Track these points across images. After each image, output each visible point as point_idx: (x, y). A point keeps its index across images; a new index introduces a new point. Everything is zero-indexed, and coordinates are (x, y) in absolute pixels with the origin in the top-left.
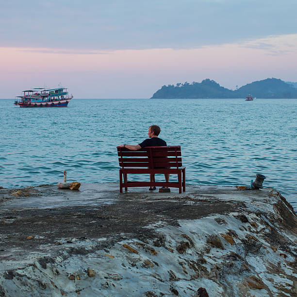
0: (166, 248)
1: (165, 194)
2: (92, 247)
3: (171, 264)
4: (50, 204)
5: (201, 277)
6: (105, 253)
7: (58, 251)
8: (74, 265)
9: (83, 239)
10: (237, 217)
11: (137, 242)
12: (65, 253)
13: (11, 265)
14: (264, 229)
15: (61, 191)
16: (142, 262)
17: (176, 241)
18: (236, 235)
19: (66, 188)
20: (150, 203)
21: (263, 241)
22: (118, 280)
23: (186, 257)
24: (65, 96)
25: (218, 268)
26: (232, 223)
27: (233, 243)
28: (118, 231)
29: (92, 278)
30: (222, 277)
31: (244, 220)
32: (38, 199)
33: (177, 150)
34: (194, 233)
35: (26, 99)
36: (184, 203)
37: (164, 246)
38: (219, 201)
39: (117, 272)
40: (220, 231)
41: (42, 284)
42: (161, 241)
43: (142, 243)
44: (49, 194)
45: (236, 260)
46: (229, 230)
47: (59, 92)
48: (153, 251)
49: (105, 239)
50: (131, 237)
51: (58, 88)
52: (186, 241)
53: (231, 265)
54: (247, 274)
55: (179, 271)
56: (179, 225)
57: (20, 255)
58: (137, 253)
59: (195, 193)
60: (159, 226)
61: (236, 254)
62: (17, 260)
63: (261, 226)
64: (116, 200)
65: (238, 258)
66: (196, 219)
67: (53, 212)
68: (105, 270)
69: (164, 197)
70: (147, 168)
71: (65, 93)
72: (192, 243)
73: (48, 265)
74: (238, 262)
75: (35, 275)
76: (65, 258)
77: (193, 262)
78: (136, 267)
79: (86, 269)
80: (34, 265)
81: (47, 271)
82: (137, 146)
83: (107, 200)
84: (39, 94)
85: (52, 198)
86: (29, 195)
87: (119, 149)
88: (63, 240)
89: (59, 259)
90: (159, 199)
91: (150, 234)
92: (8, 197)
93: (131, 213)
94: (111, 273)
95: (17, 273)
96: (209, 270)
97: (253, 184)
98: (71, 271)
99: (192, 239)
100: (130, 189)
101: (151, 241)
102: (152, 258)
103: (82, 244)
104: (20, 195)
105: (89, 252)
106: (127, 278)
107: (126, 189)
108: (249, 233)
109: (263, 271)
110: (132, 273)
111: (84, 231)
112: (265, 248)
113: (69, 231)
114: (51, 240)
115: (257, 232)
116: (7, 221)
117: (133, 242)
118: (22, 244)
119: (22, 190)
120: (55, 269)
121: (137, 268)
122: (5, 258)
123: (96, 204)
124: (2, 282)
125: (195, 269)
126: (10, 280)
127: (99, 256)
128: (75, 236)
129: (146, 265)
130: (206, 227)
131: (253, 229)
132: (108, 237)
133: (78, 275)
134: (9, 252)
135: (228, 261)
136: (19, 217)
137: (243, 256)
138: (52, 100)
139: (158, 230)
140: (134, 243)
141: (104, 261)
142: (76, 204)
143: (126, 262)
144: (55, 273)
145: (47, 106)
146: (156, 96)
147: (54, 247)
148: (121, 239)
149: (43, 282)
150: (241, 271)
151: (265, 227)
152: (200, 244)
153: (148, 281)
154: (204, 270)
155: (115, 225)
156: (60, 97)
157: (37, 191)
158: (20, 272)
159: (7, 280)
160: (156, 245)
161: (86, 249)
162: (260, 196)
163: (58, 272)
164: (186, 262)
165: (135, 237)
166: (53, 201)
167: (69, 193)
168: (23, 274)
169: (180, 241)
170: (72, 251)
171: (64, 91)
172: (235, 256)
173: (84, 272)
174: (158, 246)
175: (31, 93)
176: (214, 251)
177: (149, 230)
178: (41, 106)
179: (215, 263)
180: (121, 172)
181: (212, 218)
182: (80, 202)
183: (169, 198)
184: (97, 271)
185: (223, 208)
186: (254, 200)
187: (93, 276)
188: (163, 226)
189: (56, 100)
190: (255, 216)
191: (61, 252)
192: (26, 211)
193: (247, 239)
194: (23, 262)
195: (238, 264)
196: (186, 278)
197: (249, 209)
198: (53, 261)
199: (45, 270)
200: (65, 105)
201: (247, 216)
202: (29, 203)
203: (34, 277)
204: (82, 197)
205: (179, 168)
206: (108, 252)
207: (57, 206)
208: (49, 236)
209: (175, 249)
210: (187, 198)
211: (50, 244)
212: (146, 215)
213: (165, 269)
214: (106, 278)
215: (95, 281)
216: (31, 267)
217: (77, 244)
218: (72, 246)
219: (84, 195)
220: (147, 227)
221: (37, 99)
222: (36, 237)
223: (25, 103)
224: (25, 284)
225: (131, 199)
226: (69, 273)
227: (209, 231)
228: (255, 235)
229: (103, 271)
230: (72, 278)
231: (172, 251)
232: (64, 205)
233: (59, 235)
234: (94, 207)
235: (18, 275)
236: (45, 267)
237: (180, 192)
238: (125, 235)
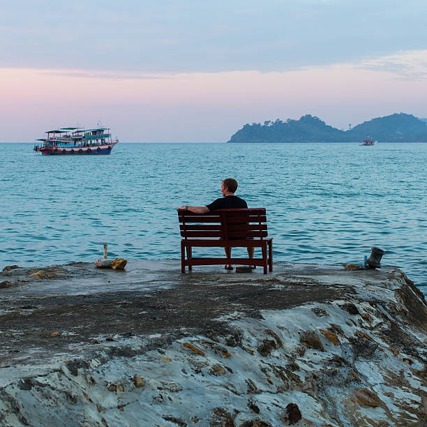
0: (244, 349)
1: (244, 275)
2: (142, 347)
3: (250, 370)
4: (85, 288)
5: (292, 389)
6: (159, 354)
7: (93, 352)
8: (116, 371)
9: (129, 335)
10: (343, 307)
11: (203, 340)
12: (104, 355)
13: (28, 370)
14: (381, 323)
15: (100, 271)
16: (209, 367)
17: (258, 339)
18: (341, 332)
19: (107, 267)
20: (223, 288)
21: (379, 341)
22: (177, 391)
23: (271, 361)
24: (107, 140)
25: (315, 377)
26: (335, 316)
27: (336, 342)
28: (177, 325)
29: (140, 390)
30: (321, 389)
31: (353, 310)
32: (67, 283)
33: (260, 214)
34: (282, 328)
35: (51, 143)
36: (270, 287)
37: (240, 345)
38: (318, 285)
39: (175, 381)
40: (319, 326)
41: (71, 397)
42: (236, 340)
43: (210, 341)
44: (82, 276)
45: (340, 366)
46: (332, 325)
47: (98, 133)
48: (225, 352)
49: (159, 336)
50: (195, 334)
51: (96, 128)
52: (271, 338)
53: (334, 374)
54: (357, 386)
55: (260, 380)
56: (262, 318)
57: (42, 357)
58: (203, 355)
59: (286, 274)
60: (235, 319)
61: (341, 358)
62: (38, 364)
63: (377, 320)
64: (176, 283)
65: (343, 364)
66: (285, 308)
67: (87, 299)
68: (159, 377)
69: (243, 279)
70: (218, 238)
71: (107, 136)
72: (279, 342)
73: (80, 370)
74: (344, 369)
75: (61, 384)
76: (103, 361)
77: (280, 367)
78: (201, 374)
79: (132, 377)
80: (60, 371)
81: (79, 379)
82: (204, 208)
83: (163, 283)
84: (69, 136)
85: (87, 280)
86: (55, 277)
87: (181, 212)
88: (101, 337)
89: (95, 363)
90: (235, 282)
91: (222, 329)
92: (25, 279)
93: (197, 300)
94: (166, 382)
95: (37, 382)
96: (303, 379)
97: (367, 261)
98: (111, 379)
99: (279, 336)
100: (196, 268)
101: (222, 339)
102: (224, 363)
103: (127, 342)
104: (42, 278)
105: (136, 353)
106: (189, 389)
107: (190, 269)
108: (359, 329)
109: (378, 382)
110: (195, 382)
111: (131, 325)
112: (382, 350)
113: (110, 325)
114: (84, 336)
115: (372, 329)
116: (23, 312)
117: (197, 340)
118: (44, 343)
119: (44, 269)
120: (89, 376)
121: (203, 375)
122: (20, 362)
123: (148, 289)
124: (16, 393)
125: (284, 378)
126: (28, 392)
127: (150, 359)
128: (118, 331)
129: (215, 371)
130: (300, 320)
131: (366, 324)
132: (163, 333)
133: (122, 385)
134: (26, 353)
135: (329, 368)
136: (40, 307)
137: (351, 361)
138: (88, 145)
139: (233, 324)
140: (198, 342)
141: (157, 365)
142: (120, 288)
143: (188, 367)
144: (89, 381)
145: (80, 153)
146: (235, 139)
147: (89, 346)
148: (181, 335)
149: (73, 394)
150: (347, 382)
151: (382, 321)
152: (291, 343)
153: (217, 393)
154: (296, 379)
155: (174, 316)
156: (100, 141)
157: (66, 271)
158: (40, 380)
159: (23, 391)
160: (230, 344)
161: (133, 349)
162: (377, 278)
163: (93, 380)
164: (270, 368)
165: (200, 334)
166: (88, 285)
167: (110, 274)
168: (45, 382)
169: (263, 338)
170: (114, 352)
171: (105, 132)
172: (339, 361)
173: (129, 381)
174: (232, 346)
175: (57, 135)
176: (310, 354)
177: (220, 324)
178: (72, 153)
179: (312, 370)
180: (184, 243)
181: (308, 307)
182: (126, 286)
183: (249, 281)
184: (147, 379)
185: (324, 294)
186: (368, 284)
187: (141, 386)
188: (240, 318)
189: (94, 145)
190: (368, 306)
191: (97, 352)
192: (51, 298)
193: (356, 337)
194: (45, 367)
195: (344, 371)
196: (270, 390)
197: (360, 296)
198: (87, 366)
199: (75, 378)
200: (108, 151)
201: (357, 305)
202: (55, 287)
203: (59, 387)
204: (129, 280)
205: (264, 238)
206: (163, 353)
207: (93, 291)
208: (82, 332)
209: (255, 350)
210: (275, 281)
211: (82, 343)
212: (217, 304)
213: (241, 378)
214: (159, 388)
215: (144, 393)
216: (56, 374)
217: (120, 342)
218: (113, 344)
219: (131, 277)
220: (217, 320)
221: (66, 143)
222: (64, 333)
223: (49, 149)
224: (47, 397)
225: (196, 282)
226: (109, 381)
227: (303, 326)
228: (368, 332)
229: (155, 379)
230: (113, 388)
231: (252, 353)
232: (104, 290)
233: (96, 331)
234: (145, 293)
235: (39, 384)
236: (75, 373)
237: (265, 273)
238: (187, 330)
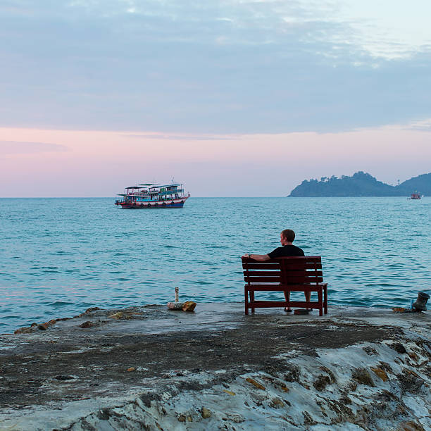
0: (301, 384)
1: (301, 316)
2: (208, 382)
3: (306, 403)
4: (158, 328)
5: (345, 422)
6: (225, 388)
7: (165, 386)
8: (185, 403)
9: (197, 371)
10: (392, 346)
11: (264, 376)
12: (174, 389)
13: (106, 402)
14: (426, 362)
15: (172, 313)
16: (269, 401)
17: (313, 375)
18: (389, 369)
19: (179, 309)
20: (283, 328)
21: (425, 378)
22: (240, 422)
23: (326, 395)
24: (180, 195)
25: (366, 410)
26: (385, 354)
27: (386, 378)
28: (241, 362)
29: (207, 420)
30: (371, 422)
31: (401, 350)
32: (142, 323)
33: (316, 262)
34: (336, 365)
35: (130, 197)
36: (325, 327)
37: (298, 381)
38: (370, 326)
39: (239, 412)
40: (370, 364)
41: (144, 426)
42: (294, 375)
43: (270, 376)
44: (156, 316)
45: (389, 400)
46: (382, 363)
47: (172, 188)
48: (284, 387)
49: (224, 371)
50: (257, 370)
51: (170, 184)
52: (327, 375)
53: (383, 407)
54: (404, 418)
55: (316, 412)
56: (317, 355)
57: (119, 390)
58: (264, 389)
59: (340, 316)
60: (293, 357)
61: (389, 393)
62: (115, 397)
63: (423, 359)
64: (240, 323)
65: (392, 398)
66: (339, 347)
67: (160, 338)
68: (224, 409)
69: (301, 320)
70: (278, 283)
71: (181, 191)
72: (333, 378)
73: (153, 402)
74: (393, 403)
75: (135, 415)
76: (174, 394)
77: (334, 401)
78: (262, 406)
79: (200, 409)
80: (135, 403)
81: (152, 411)
82: (265, 256)
83: (229, 323)
84: (147, 192)
85: (162, 321)
86: (131, 318)
87: (244, 260)
88: (172, 373)
89: (166, 396)
90: (293, 323)
91: (281, 366)
92: (105, 320)
93: (258, 339)
94: (230, 413)
95: (115, 413)
96: (354, 412)
97: (414, 305)
98: (181, 410)
99: (333, 373)
100: (258, 310)
101: (281, 375)
102: (283, 396)
103: (196, 377)
104: (120, 318)
105: (203, 387)
106: (251, 420)
107: (253, 311)
108: (406, 366)
109: (424, 415)
110: (256, 414)
111: (199, 361)
112: (427, 386)
113: (180, 362)
114: (156, 372)
115: (418, 366)
116: (103, 350)
117: (259, 375)
118: (122, 378)
119: (123, 311)
120: (161, 408)
121: (264, 408)
122: (99, 394)
123: (215, 329)
124: (96, 423)
125: (337, 411)
126: (105, 421)
127: (216, 393)
128: (187, 367)
129: (275, 404)
130: (352, 358)
131: (412, 362)
132: (228, 369)
133: (190, 416)
134: (105, 386)
135: (379, 402)
136: (118, 345)
137: (399, 395)
138: (163, 200)
139: (291, 361)
140: (259, 377)
141: (221, 398)
142: (190, 328)
143: (250, 400)
144: (161, 412)
145: (156, 206)
146: (295, 194)
147: (161, 380)
148: (244, 371)
149: (146, 424)
150: (395, 415)
151: (427, 359)
152: (344, 379)
153: (277, 424)
154: (349, 412)
155: (238, 354)
156: (174, 196)
157: (142, 313)
158: (117, 411)
159: (102, 421)
160: (288, 379)
161: (200, 383)
162: (423, 320)
163: (164, 412)
164: (325, 401)
165: (261, 370)
166: (161, 325)
167: (181, 315)
168: (122, 413)
169: (318, 375)
170: (183, 386)
171: (178, 188)
172: (388, 396)
173: (197, 412)
174: (290, 381)
175: (136, 191)
176: (361, 389)
177: (279, 361)
178: (149, 206)
179: (363, 403)
180: (247, 288)
181: (359, 346)
182: (195, 326)
183: (306, 322)
184: (213, 411)
185: (375, 334)
186: (414, 325)
187: (208, 417)
188: (297, 356)
189: (168, 199)
190: (415, 345)
191: (168, 386)
192: (127, 337)
193: (404, 374)
194: (122, 399)
195: (392, 405)
196: (325, 422)
197: (407, 336)
198: (159, 398)
199: (149, 409)
200: (180, 205)
201: (404, 345)
202: (132, 327)
203: (134, 418)
204: (198, 321)
205: (319, 284)
206: (228, 387)
207: (166, 331)
208: (155, 367)
209: (311, 385)
210: (329, 322)
211: (156, 377)
212: (274, 343)
213: (298, 411)
214: (224, 419)
215: (210, 423)
216: (131, 405)
217: (190, 377)
218: (183, 379)
219: (200, 318)
220: (277, 357)
221: (143, 198)
222: (139, 369)
223: (129, 203)
224: (123, 426)
225: (258, 323)
226: (179, 412)
227: (355, 363)
228: (415, 369)
229: (220, 410)
230: (182, 419)
231: (308, 388)
232: (175, 330)
233: (168, 367)
234: (212, 332)
235: (116, 414)
236: (148, 405)
237: (321, 315)
238: (250, 367)
